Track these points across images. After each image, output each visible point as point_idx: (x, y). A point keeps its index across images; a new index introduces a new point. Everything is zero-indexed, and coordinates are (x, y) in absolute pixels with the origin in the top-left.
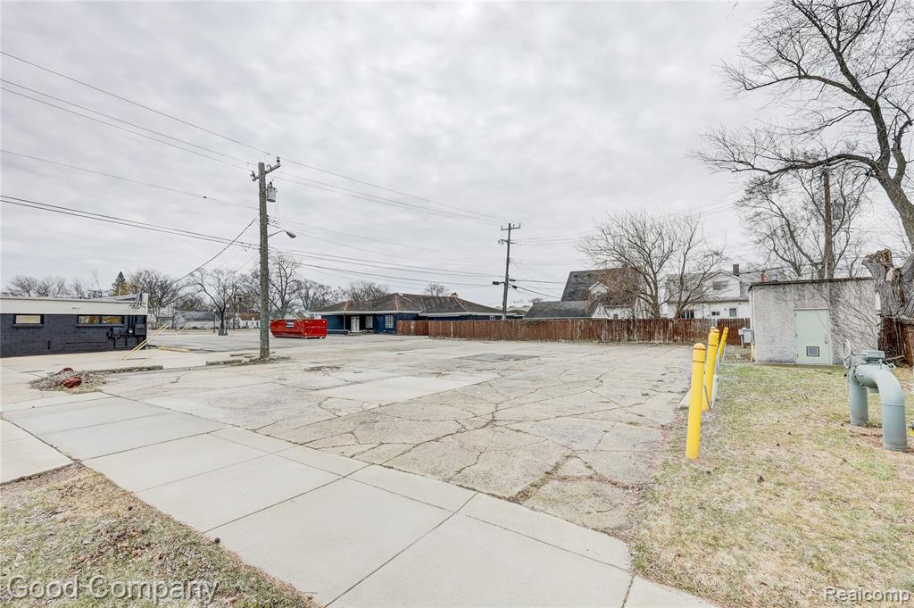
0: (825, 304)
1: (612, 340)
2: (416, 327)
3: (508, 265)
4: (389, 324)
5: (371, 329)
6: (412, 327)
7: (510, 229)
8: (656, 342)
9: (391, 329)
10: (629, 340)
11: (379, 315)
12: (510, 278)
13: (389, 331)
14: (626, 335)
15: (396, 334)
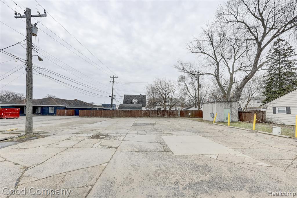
0: (229, 107)
1: (153, 117)
2: (67, 112)
3: (113, 90)
4: (52, 111)
5: (39, 113)
6: (66, 112)
7: (114, 77)
8: (165, 117)
9: (52, 113)
10: (158, 116)
11: (45, 107)
12: (114, 95)
13: (51, 114)
14: (157, 115)
15: (56, 115)
